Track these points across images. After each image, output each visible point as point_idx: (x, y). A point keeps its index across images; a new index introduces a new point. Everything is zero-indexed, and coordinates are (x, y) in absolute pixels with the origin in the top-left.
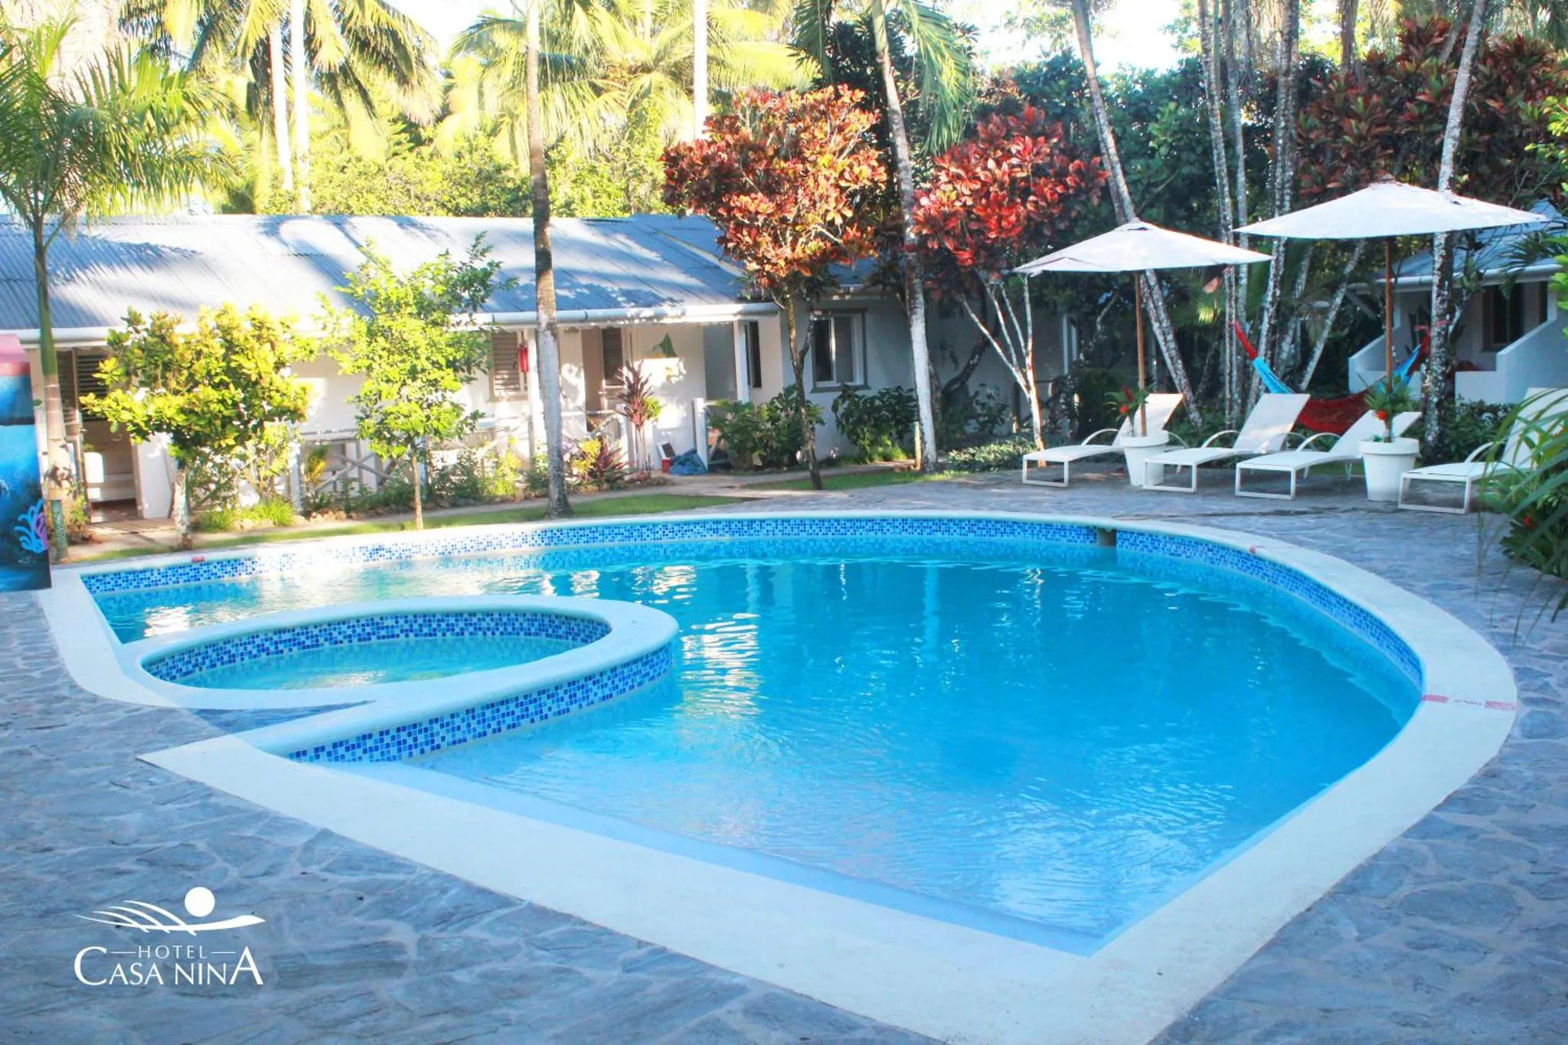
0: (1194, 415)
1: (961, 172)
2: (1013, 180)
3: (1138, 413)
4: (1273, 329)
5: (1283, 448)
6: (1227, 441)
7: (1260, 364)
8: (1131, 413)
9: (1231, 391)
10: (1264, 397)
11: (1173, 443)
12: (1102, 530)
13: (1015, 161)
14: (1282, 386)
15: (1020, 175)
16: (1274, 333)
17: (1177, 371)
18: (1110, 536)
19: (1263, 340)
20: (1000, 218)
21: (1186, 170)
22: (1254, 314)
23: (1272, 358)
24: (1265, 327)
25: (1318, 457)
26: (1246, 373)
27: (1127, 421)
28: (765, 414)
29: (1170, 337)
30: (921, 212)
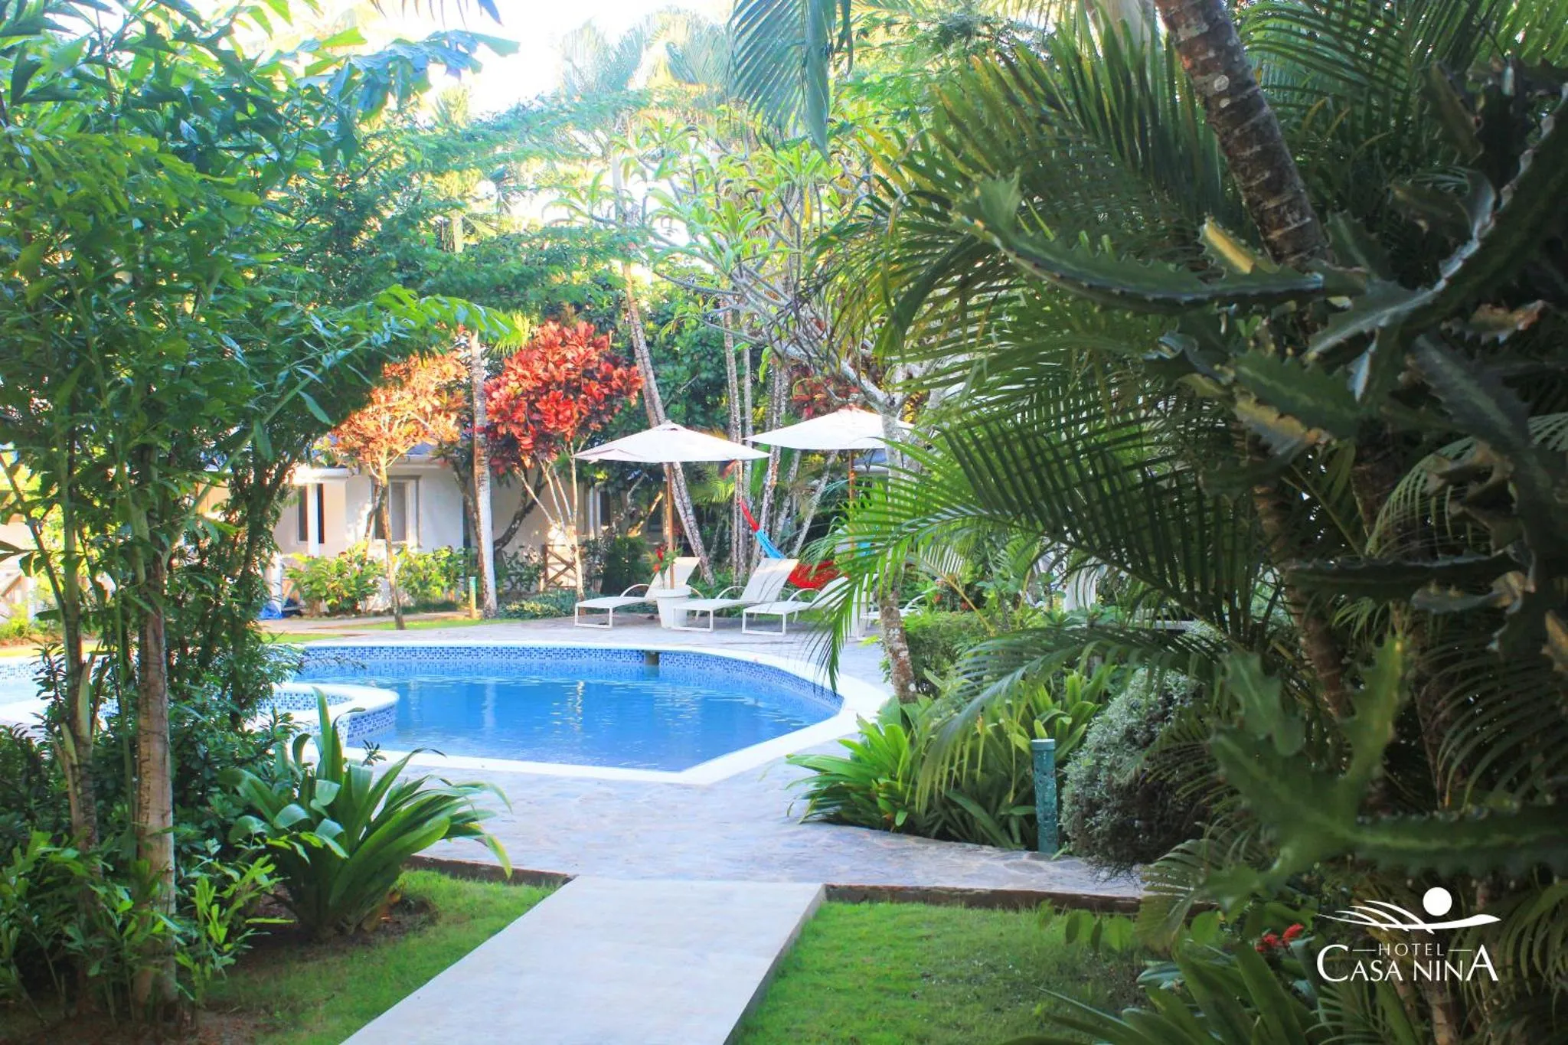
0: (708, 575)
1: (527, 374)
2: (568, 381)
3: (668, 571)
4: (772, 507)
5: (778, 600)
6: (733, 596)
7: (761, 535)
8: (663, 571)
9: (737, 556)
10: (764, 560)
11: (694, 596)
12: (648, 653)
13: (570, 366)
14: (778, 553)
15: (573, 377)
16: (772, 510)
17: (695, 541)
18: (654, 657)
19: (763, 516)
20: (557, 414)
21: (704, 376)
22: (757, 497)
23: (770, 531)
24: (765, 505)
25: (803, 605)
26: (750, 543)
27: (658, 575)
28: (334, 569)
29: (690, 511)
30: (492, 404)
